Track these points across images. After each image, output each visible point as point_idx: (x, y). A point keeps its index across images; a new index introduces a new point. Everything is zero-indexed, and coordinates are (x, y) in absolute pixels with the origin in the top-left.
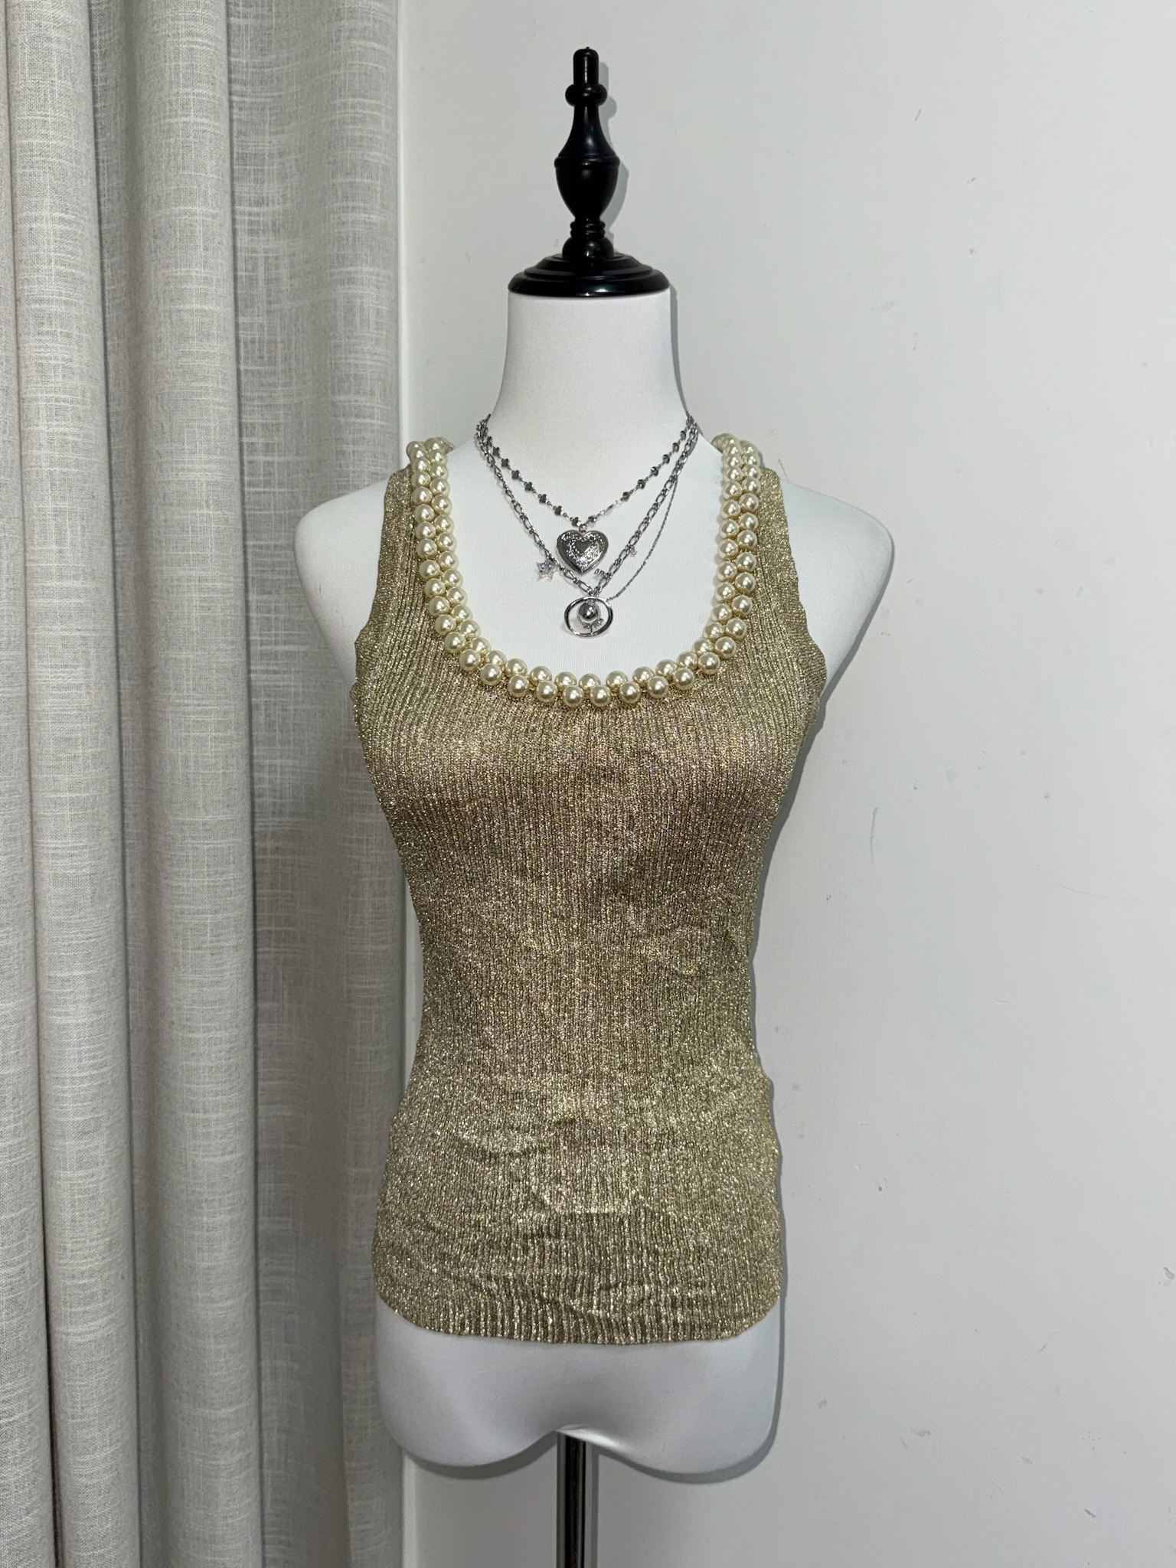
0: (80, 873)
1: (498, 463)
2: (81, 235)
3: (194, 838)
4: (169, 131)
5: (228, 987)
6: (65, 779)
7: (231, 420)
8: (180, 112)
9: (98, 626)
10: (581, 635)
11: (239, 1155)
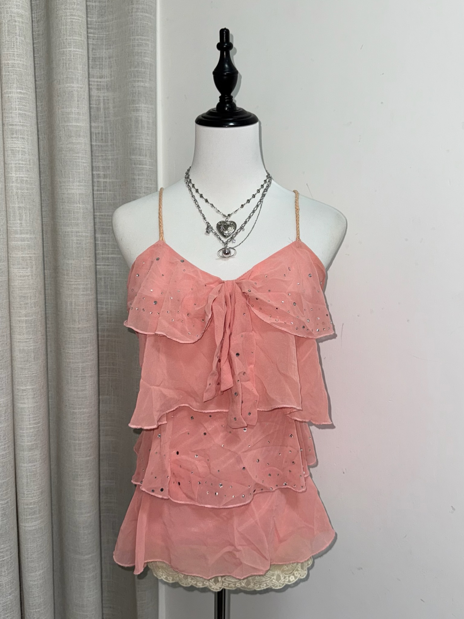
0: (29, 348)
2: (29, 98)
3: (74, 334)
4: (63, 54)
5: (88, 392)
6: (23, 312)
8: (68, 47)
9: (36, 252)
11: (92, 457)
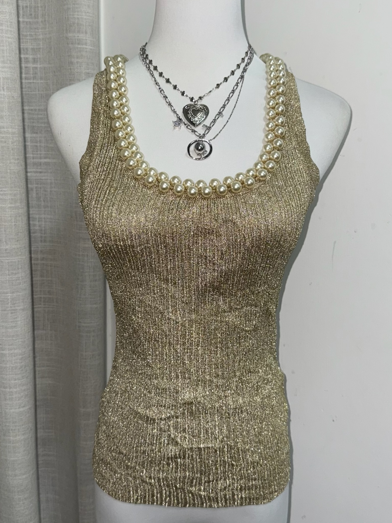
1: (152, 68)
5: (20, 329)
7: (15, 45)
10: (196, 159)
11: (27, 408)
